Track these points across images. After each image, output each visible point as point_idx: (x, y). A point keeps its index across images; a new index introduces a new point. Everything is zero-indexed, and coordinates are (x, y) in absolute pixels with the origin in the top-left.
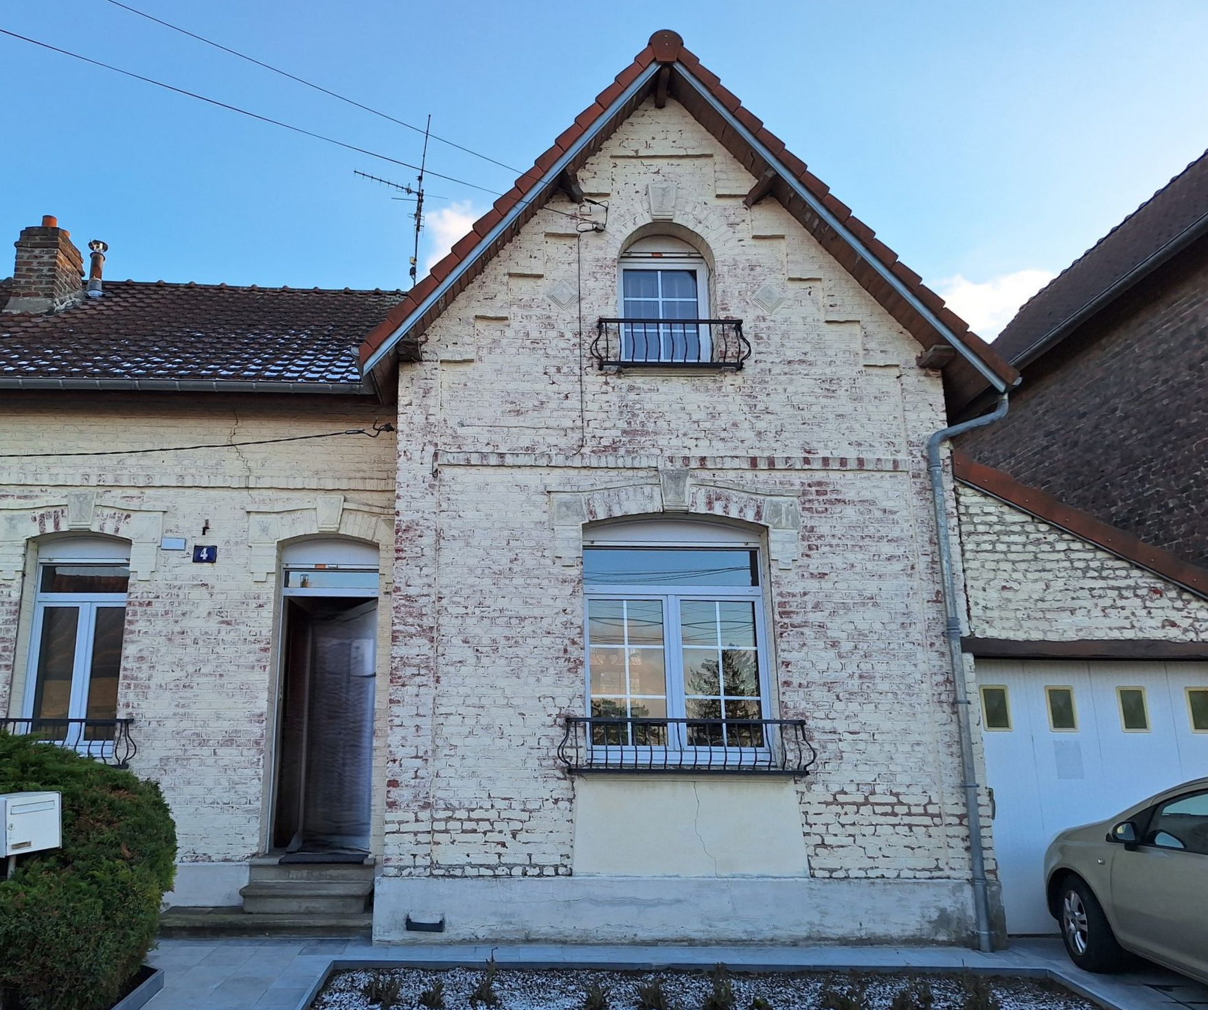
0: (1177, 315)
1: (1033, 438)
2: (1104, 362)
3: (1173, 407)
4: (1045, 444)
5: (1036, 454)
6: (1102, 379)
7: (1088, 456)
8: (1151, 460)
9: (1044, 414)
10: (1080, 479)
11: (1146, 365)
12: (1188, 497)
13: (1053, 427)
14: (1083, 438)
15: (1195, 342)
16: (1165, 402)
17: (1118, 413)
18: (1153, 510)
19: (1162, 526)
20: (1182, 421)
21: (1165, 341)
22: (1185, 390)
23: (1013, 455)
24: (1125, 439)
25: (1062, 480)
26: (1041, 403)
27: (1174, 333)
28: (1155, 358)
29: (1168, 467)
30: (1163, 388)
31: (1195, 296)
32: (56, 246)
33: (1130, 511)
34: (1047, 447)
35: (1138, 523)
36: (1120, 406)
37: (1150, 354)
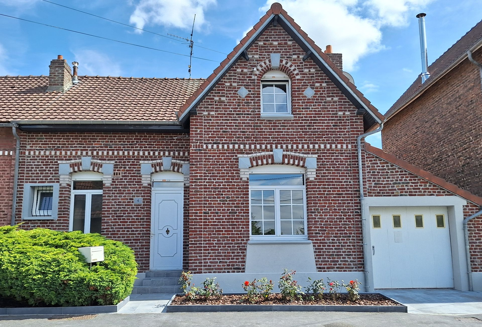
0: (453, 90)
1: (412, 129)
2: (433, 104)
3: (451, 121)
4: (416, 131)
5: (413, 135)
6: (432, 109)
7: (428, 137)
8: (445, 139)
9: (416, 120)
10: (425, 144)
11: (445, 106)
12: (454, 152)
13: (418, 125)
14: (427, 130)
15: (458, 100)
16: (449, 119)
17: (437, 122)
18: (444, 156)
19: (447, 161)
20: (453, 126)
21: (450, 98)
22: (454, 116)
23: (406, 134)
24: (438, 131)
25: (420, 144)
26: (415, 116)
27: (452, 96)
28: (447, 104)
29: (449, 142)
30: (449, 114)
31: (458, 84)
32: (64, 67)
33: (438, 156)
34: (416, 132)
35: (440, 160)
36: (437, 119)
37: (446, 102)
